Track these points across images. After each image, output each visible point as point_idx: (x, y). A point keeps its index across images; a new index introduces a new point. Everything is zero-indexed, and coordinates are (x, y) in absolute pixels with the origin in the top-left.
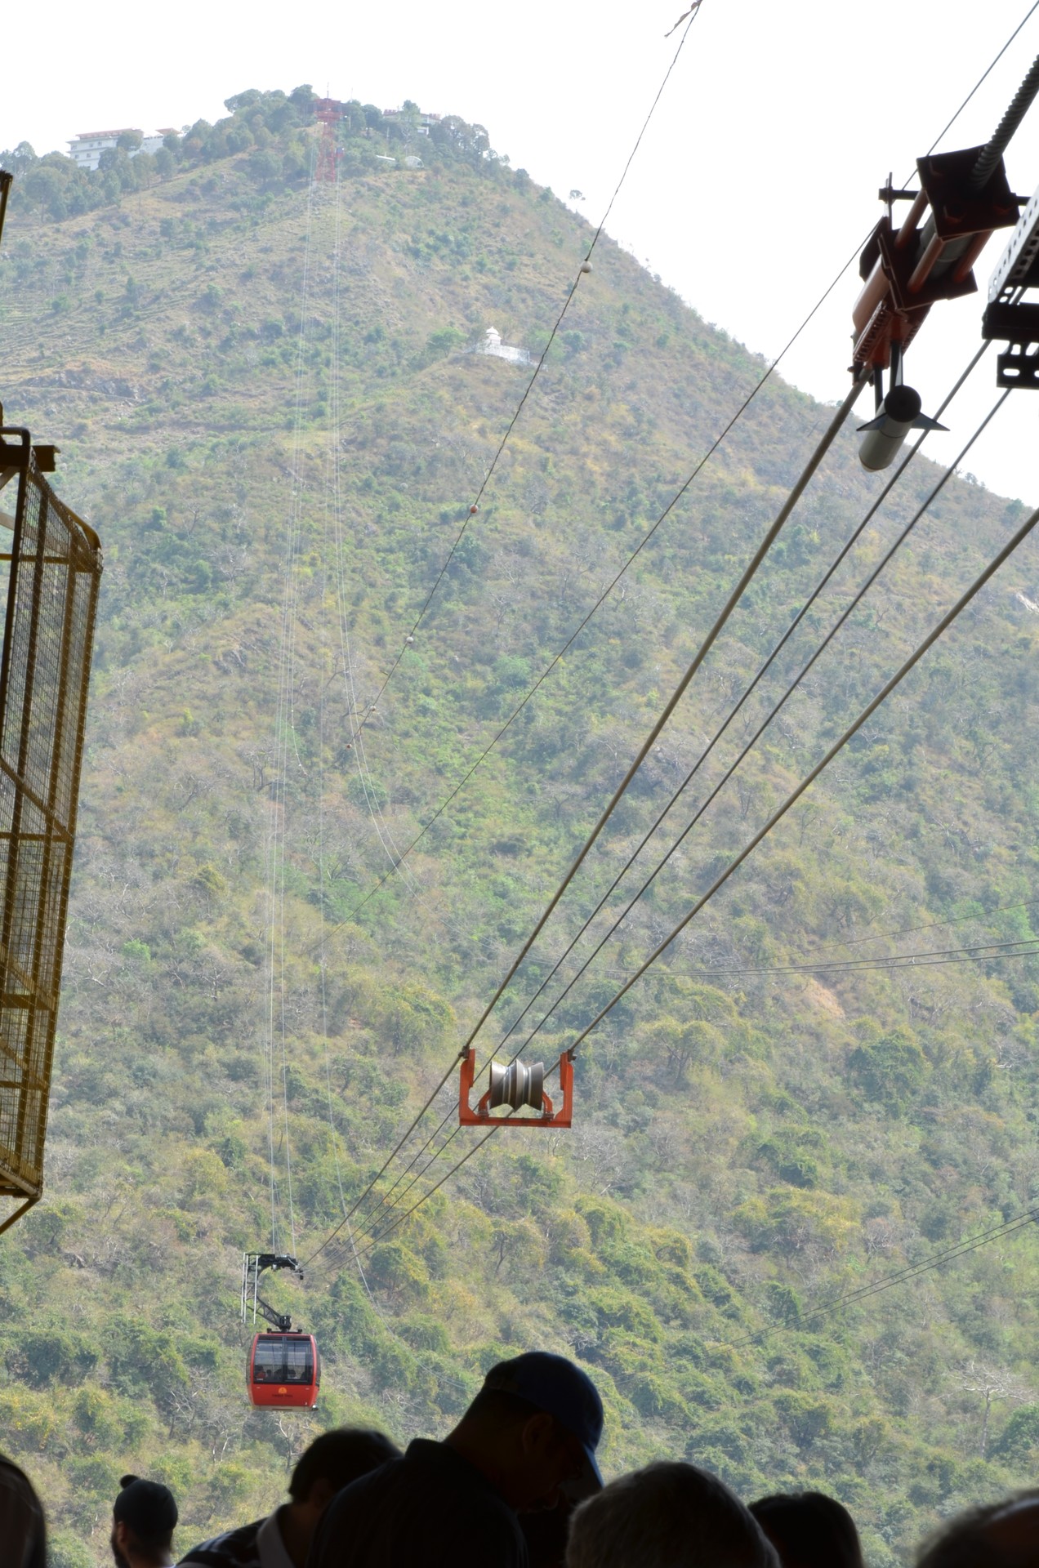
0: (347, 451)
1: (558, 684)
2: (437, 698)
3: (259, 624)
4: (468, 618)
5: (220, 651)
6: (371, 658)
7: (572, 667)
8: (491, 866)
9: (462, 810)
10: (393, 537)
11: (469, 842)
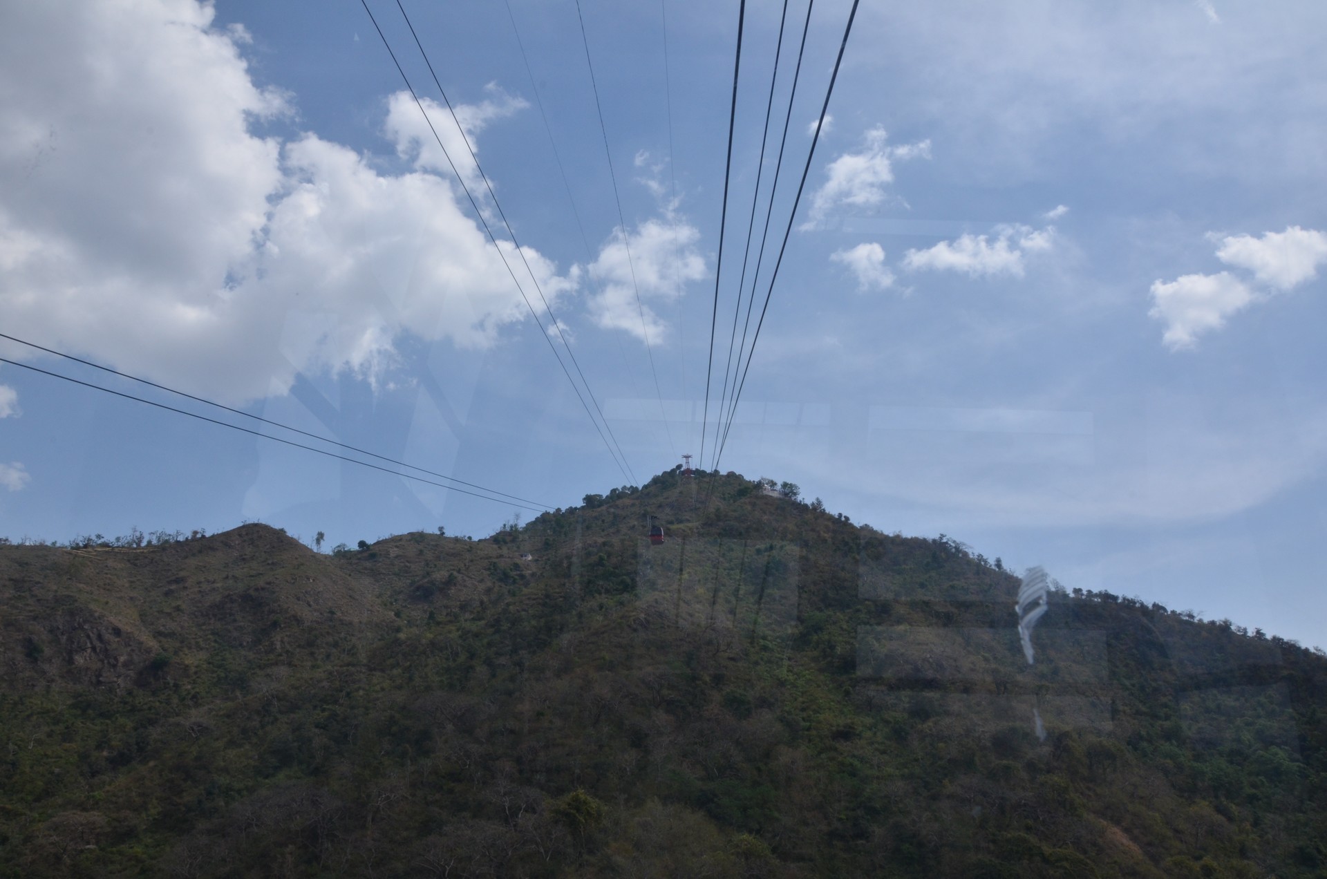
0: (703, 528)
1: (842, 628)
2: (770, 641)
3: (657, 602)
4: (781, 597)
5: (632, 618)
6: (728, 620)
7: (847, 618)
8: (836, 749)
9: (803, 710)
10: (732, 563)
11: (814, 732)
